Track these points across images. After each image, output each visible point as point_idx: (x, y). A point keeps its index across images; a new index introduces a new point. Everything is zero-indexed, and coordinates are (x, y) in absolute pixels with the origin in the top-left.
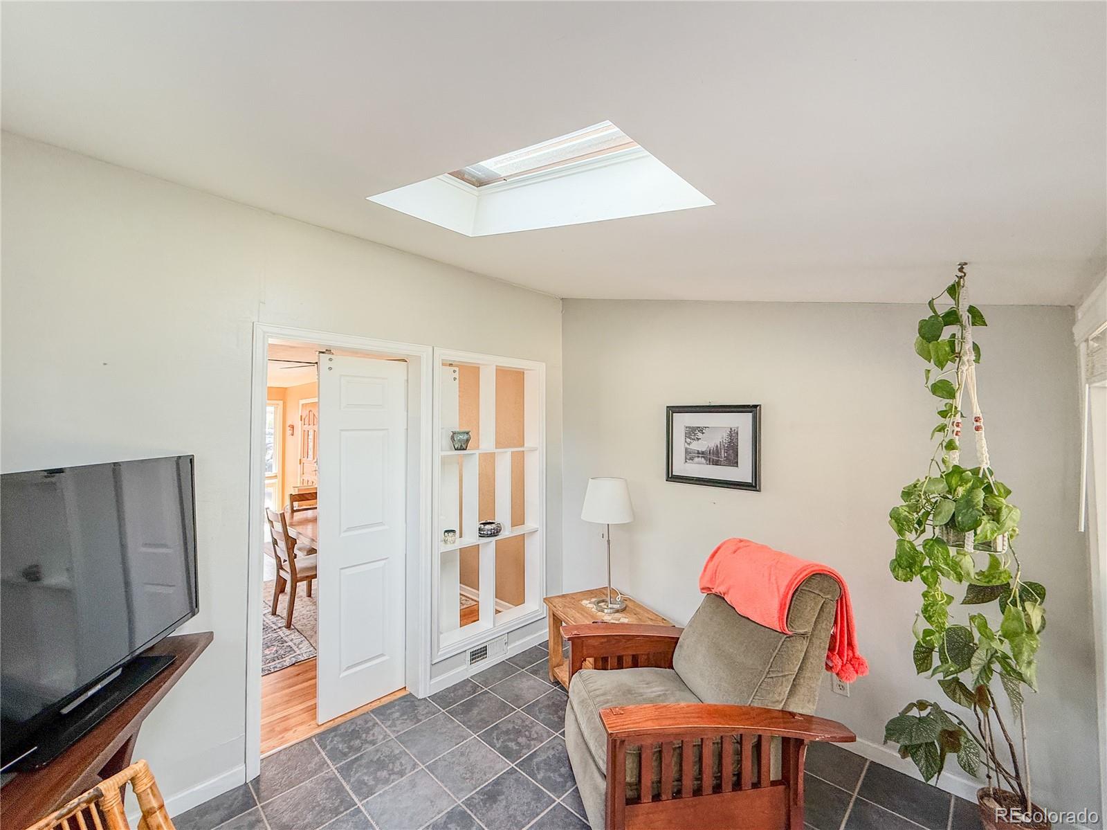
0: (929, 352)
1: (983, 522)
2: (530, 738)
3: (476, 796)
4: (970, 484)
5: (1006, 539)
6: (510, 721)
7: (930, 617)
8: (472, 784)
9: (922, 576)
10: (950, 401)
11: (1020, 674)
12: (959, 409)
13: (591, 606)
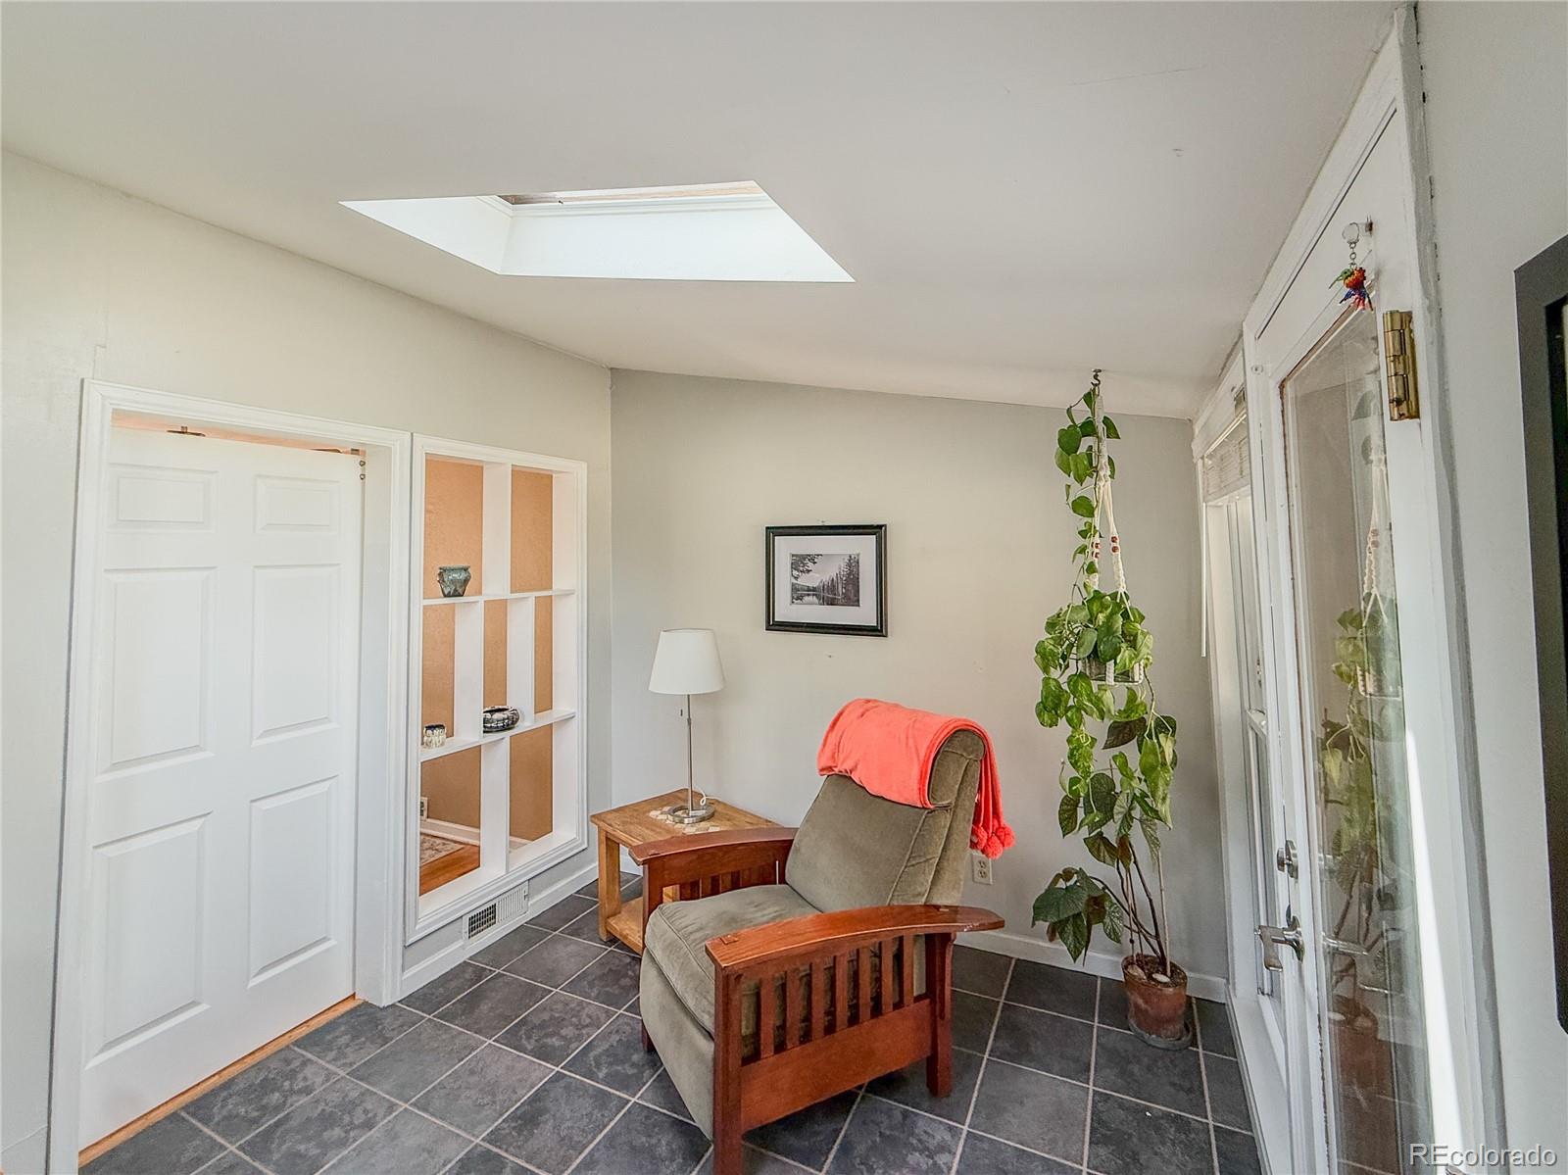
0: (1069, 464)
1: (1122, 650)
2: (579, 1027)
3: (505, 1125)
4: (1109, 610)
5: (1142, 667)
6: (545, 1009)
7: (1076, 762)
8: (495, 1110)
9: (1067, 717)
10: (1089, 520)
11: (1156, 812)
12: (1097, 529)
13: (664, 817)
